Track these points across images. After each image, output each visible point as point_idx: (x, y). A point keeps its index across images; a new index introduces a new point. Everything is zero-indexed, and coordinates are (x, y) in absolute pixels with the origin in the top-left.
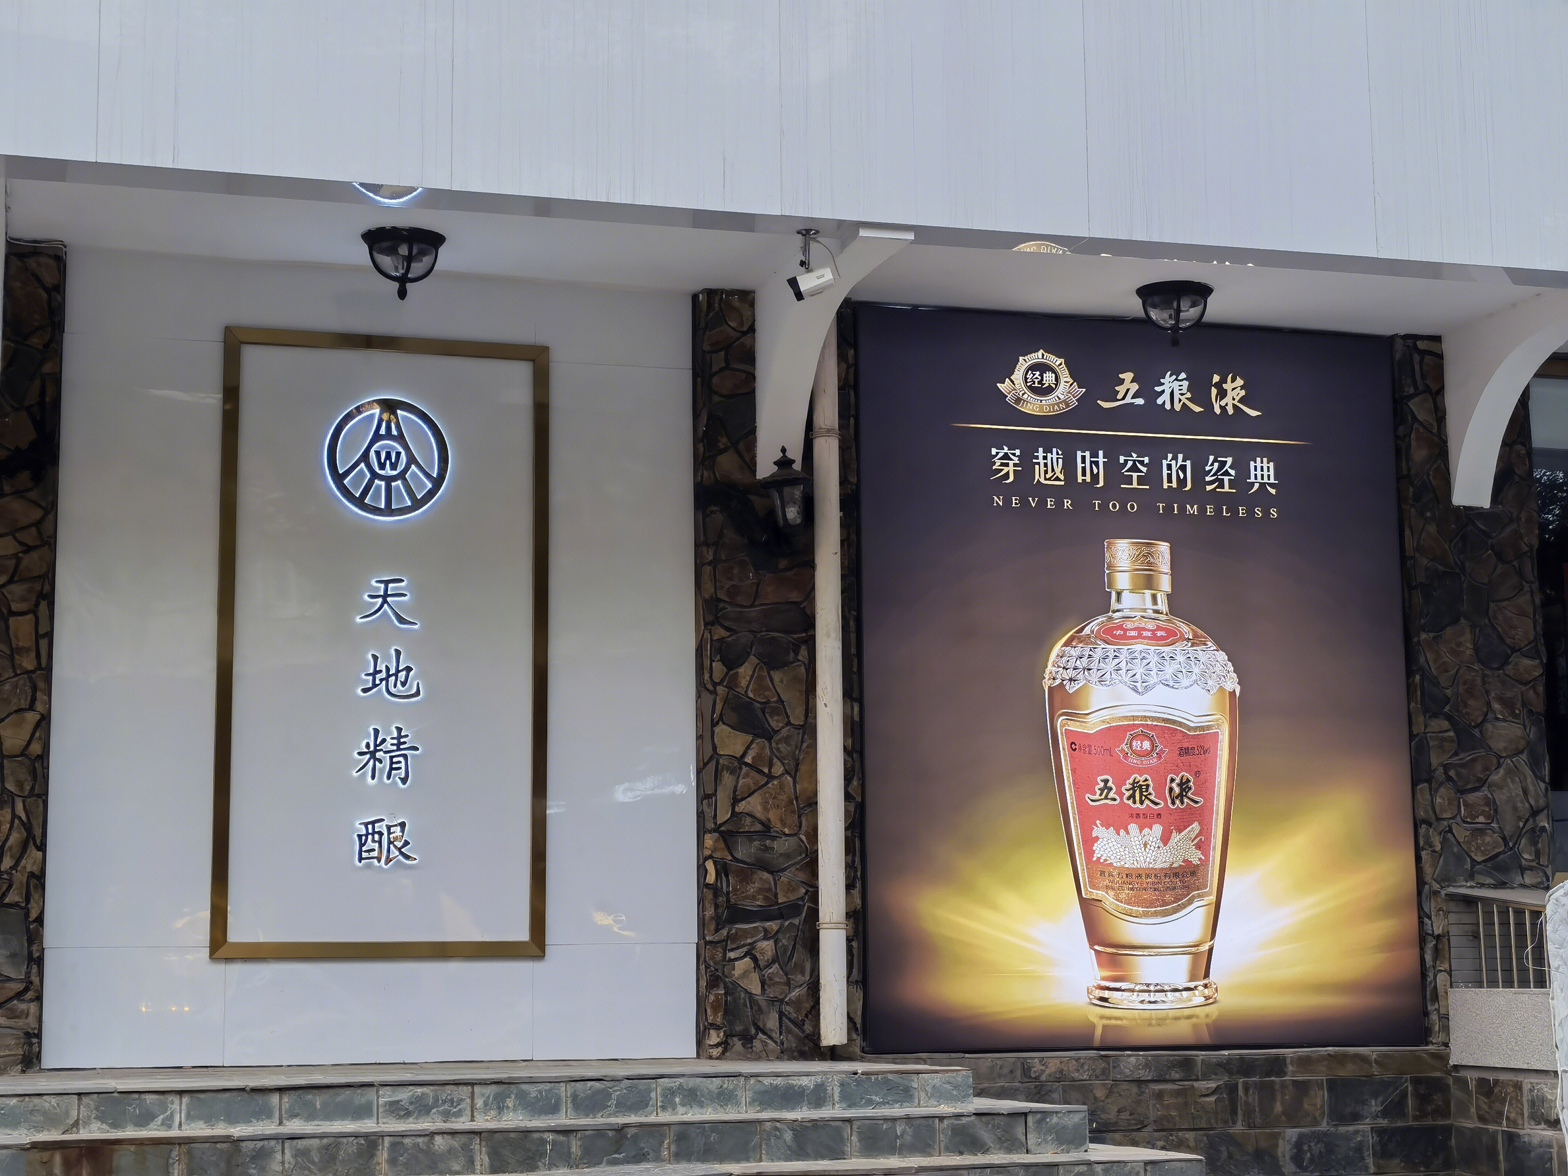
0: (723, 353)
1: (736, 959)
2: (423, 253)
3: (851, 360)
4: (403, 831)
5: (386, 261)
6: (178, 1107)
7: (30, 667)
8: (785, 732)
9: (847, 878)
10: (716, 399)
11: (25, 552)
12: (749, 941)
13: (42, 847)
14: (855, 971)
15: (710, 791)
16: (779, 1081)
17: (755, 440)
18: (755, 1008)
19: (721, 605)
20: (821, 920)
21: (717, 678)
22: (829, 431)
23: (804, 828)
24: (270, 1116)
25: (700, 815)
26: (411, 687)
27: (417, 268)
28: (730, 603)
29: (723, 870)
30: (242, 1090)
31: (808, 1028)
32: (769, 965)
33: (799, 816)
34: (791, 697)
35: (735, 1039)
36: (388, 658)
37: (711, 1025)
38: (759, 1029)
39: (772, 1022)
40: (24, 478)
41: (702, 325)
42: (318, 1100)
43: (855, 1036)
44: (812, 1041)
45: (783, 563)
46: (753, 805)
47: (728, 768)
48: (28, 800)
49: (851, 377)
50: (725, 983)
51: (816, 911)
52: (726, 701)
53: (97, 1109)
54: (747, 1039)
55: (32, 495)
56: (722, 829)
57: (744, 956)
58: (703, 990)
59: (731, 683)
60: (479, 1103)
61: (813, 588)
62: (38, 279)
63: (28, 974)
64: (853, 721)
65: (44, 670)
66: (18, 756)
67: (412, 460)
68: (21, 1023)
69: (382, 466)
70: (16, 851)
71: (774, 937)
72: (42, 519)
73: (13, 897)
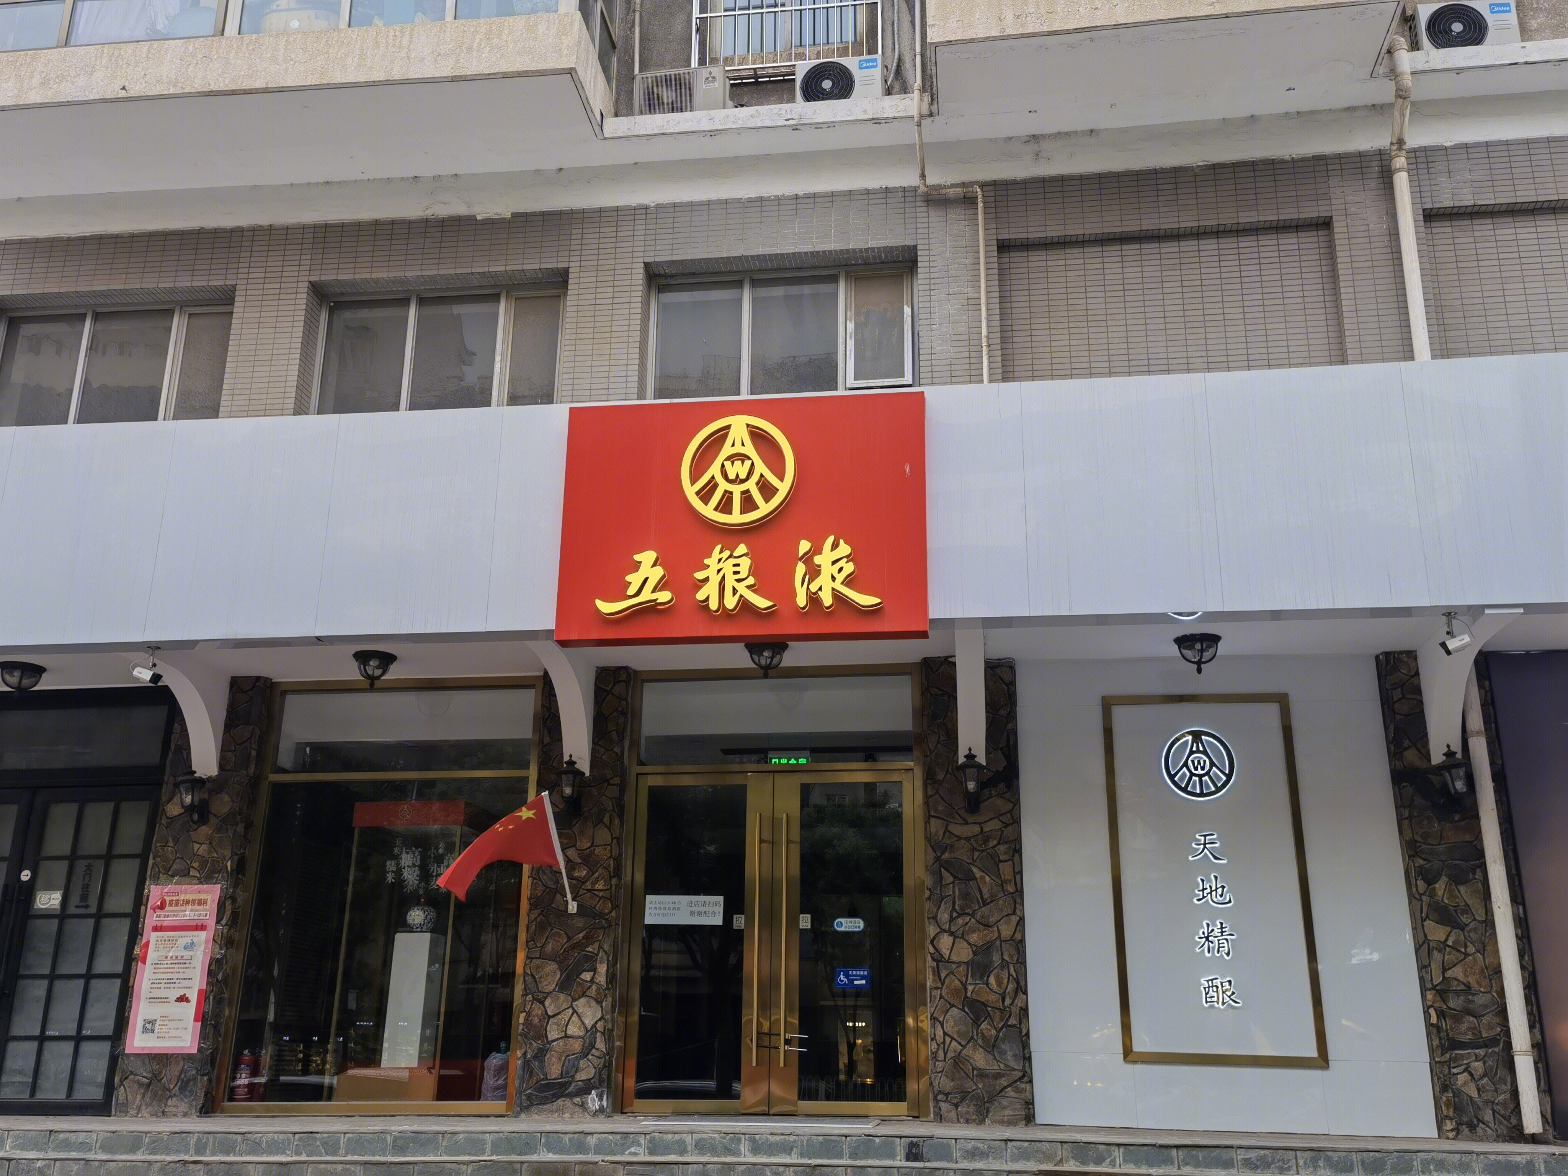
0: (1399, 689)
1: (1458, 1074)
2: (1209, 647)
3: (1487, 688)
4: (1230, 985)
5: (1188, 653)
6: (1118, 1154)
7: (1012, 891)
8: (1472, 925)
9: (1529, 1021)
10: (1398, 717)
11: (1005, 827)
12: (1465, 1062)
13: (1025, 993)
14: (1542, 1083)
15: (1426, 963)
16: (1500, 1157)
17: (1428, 740)
18: (1475, 1106)
19: (1418, 844)
20: (1514, 1049)
21: (1421, 891)
22: (1477, 733)
23: (1495, 988)
24: (1172, 1163)
25: (1421, 979)
26: (1225, 898)
27: (1207, 655)
28: (1424, 843)
29: (1441, 1014)
30: (1154, 1145)
31: (1514, 1121)
32: (1481, 1079)
33: (1490, 980)
34: (1474, 903)
35: (1464, 1127)
36: (1210, 881)
37: (1446, 1116)
38: (1479, 1120)
39: (1488, 1116)
40: (1002, 785)
41: (1384, 673)
42: (1201, 1154)
43: (1548, 1128)
44: (1518, 1130)
45: (1457, 817)
46: (1457, 972)
47: (1436, 949)
48: (1016, 966)
49: (1489, 698)
50: (1452, 1090)
51: (1510, 1043)
52: (1429, 905)
53: (1072, 1152)
54: (1472, 1127)
55: (1007, 796)
56: (1438, 988)
57: (1463, 1072)
58: (1437, 1093)
59: (1432, 894)
60: (1301, 1163)
61: (1480, 832)
62: (1002, 680)
63: (1024, 1066)
64: (1520, 918)
65: (1019, 892)
66: (1009, 941)
67: (1212, 764)
68: (1022, 1096)
69: (1196, 769)
70: (1012, 994)
71: (1483, 1060)
72: (1013, 809)
73: (1012, 1021)
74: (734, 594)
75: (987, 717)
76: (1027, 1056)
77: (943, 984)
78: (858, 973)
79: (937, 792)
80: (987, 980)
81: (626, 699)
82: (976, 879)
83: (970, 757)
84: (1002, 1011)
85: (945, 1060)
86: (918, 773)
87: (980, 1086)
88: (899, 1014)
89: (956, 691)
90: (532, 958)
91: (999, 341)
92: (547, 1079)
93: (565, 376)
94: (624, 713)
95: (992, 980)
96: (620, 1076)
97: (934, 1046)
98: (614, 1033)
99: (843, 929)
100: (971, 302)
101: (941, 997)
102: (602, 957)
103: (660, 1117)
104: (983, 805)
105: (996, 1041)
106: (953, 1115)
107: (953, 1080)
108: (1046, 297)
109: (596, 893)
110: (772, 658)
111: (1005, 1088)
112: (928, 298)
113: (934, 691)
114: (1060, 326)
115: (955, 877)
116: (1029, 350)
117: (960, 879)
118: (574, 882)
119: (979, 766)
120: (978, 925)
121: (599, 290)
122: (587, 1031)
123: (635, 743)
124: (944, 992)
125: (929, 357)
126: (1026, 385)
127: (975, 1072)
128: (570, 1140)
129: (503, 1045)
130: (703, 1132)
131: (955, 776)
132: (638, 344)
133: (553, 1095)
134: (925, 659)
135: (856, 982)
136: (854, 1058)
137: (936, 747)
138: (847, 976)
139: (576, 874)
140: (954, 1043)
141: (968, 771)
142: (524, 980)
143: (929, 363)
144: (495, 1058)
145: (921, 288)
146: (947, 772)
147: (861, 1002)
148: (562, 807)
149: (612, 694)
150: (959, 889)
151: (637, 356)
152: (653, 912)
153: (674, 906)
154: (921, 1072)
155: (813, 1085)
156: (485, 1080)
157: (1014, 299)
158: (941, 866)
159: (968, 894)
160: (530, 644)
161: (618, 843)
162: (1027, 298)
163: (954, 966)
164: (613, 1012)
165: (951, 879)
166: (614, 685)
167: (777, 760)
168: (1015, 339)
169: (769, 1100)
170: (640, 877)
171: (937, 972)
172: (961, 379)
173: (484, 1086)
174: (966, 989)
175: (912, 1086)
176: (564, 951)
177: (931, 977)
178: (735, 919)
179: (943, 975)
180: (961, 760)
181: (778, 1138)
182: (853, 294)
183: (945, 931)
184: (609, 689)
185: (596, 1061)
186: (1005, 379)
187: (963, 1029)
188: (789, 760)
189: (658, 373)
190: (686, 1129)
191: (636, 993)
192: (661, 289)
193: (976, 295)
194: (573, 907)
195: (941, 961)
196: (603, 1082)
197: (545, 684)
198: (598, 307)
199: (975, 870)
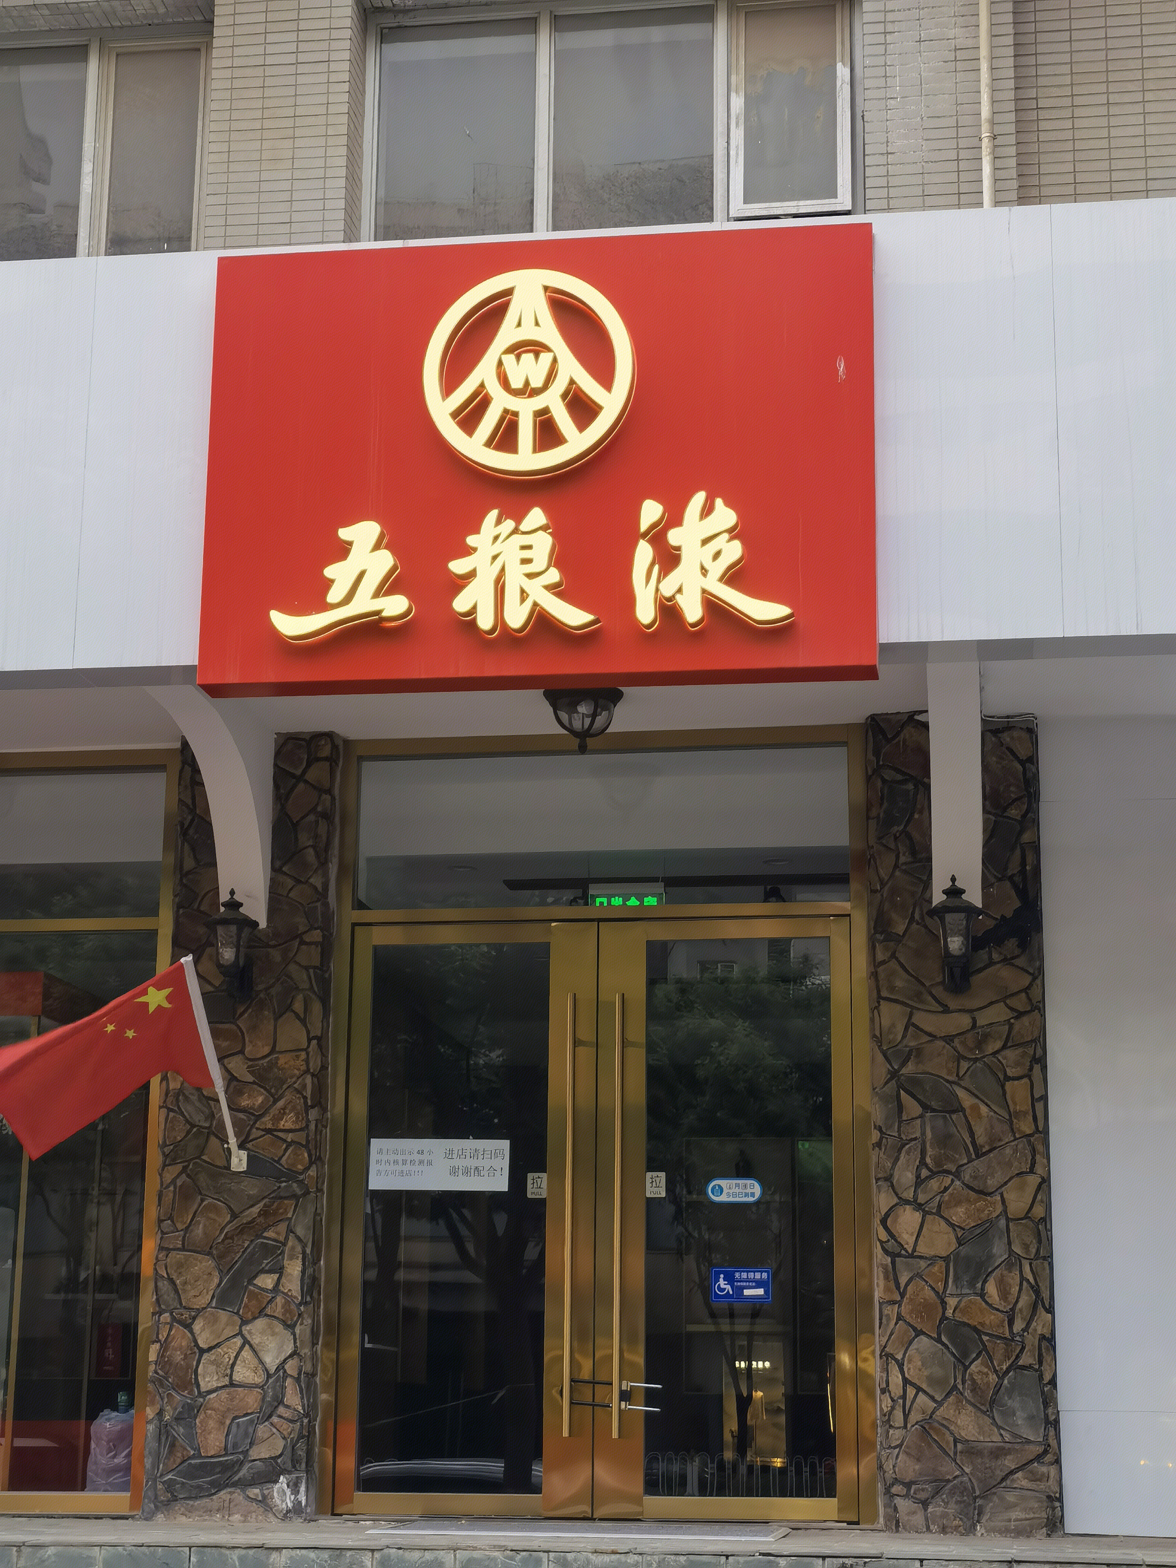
7: (1028, 1131)
11: (1016, 1018)
13: (1051, 1310)
40: (1011, 944)
48: (1034, 1263)
55: (1021, 962)
62: (1013, 752)
63: (1046, 1436)
65: (1042, 1133)
66: (1022, 1219)
68: (1043, 1486)
70: (1027, 1313)
72: (1031, 985)
73: (1026, 1359)
74: (523, 600)
75: (985, 822)
76: (1052, 1418)
77: (902, 1295)
78: (751, 1275)
79: (893, 956)
80: (983, 1289)
81: (329, 792)
82: (963, 1110)
83: (954, 892)
84: (1008, 1341)
85: (905, 1427)
86: (860, 921)
87: (967, 1470)
88: (827, 1347)
89: (928, 776)
90: (168, 1250)
91: (1012, 128)
92: (200, 1456)
93: (212, 200)
94: (327, 816)
95: (991, 1288)
96: (329, 1452)
97: (887, 1403)
98: (318, 1380)
99: (723, 1198)
100: (961, 55)
101: (899, 1318)
102: (293, 1248)
103: (402, 1522)
104: (976, 979)
105: (996, 1392)
106: (919, 1519)
107: (918, 1460)
108: (1101, 44)
109: (280, 1134)
110: (594, 716)
111: (1012, 1472)
112: (881, 49)
113: (889, 775)
114: (1127, 98)
115: (925, 1107)
116: (1069, 146)
117: (933, 1110)
118: (241, 1116)
119: (969, 910)
120: (967, 1191)
121: (271, 38)
122: (269, 1376)
123: (348, 870)
124: (905, 1309)
125: (882, 160)
126: (1059, 209)
127: (959, 1446)
128: (241, 1559)
129: (122, 1398)
130: (475, 1549)
131: (926, 927)
132: (344, 140)
133: (212, 1484)
134: (873, 718)
135: (747, 1292)
136: (749, 1422)
137: (892, 875)
138: (730, 1279)
139: (245, 1102)
140: (921, 1397)
141: (949, 917)
142: (156, 1286)
143: (882, 171)
144: (108, 1420)
145: (868, 29)
146: (912, 919)
147: (761, 1326)
148: (217, 983)
149: (306, 782)
150: (932, 1128)
151: (343, 162)
152: (382, 1167)
153: (421, 1157)
154: (862, 1446)
155: (676, 1468)
156: (91, 1459)
157: (1041, 49)
158: (900, 1086)
159: (949, 1136)
160: (156, 692)
161: (320, 1046)
162: (1066, 47)
163: (923, 1264)
164: (314, 1344)
165: (917, 1110)
166: (309, 765)
167: (605, 900)
168: (1043, 125)
169: (593, 1493)
170: (360, 1107)
171: (892, 1275)
172: (941, 200)
173: (91, 1466)
174: (944, 1304)
175: (845, 1471)
176: (226, 1238)
177: (882, 1283)
178: (529, 1182)
179: (903, 1280)
180: (938, 897)
181: (607, 1558)
182: (742, 42)
183: (907, 1202)
184: (298, 772)
185: (286, 1427)
186: (1022, 200)
187: (938, 1372)
188: (626, 899)
189: (382, 193)
190: (444, 1542)
191: (354, 1312)
192: (387, 35)
193: (970, 43)
194: (239, 1161)
195: (899, 1255)
196: (299, 1462)
197: (184, 763)
198: (269, 71)
199: (961, 1093)
